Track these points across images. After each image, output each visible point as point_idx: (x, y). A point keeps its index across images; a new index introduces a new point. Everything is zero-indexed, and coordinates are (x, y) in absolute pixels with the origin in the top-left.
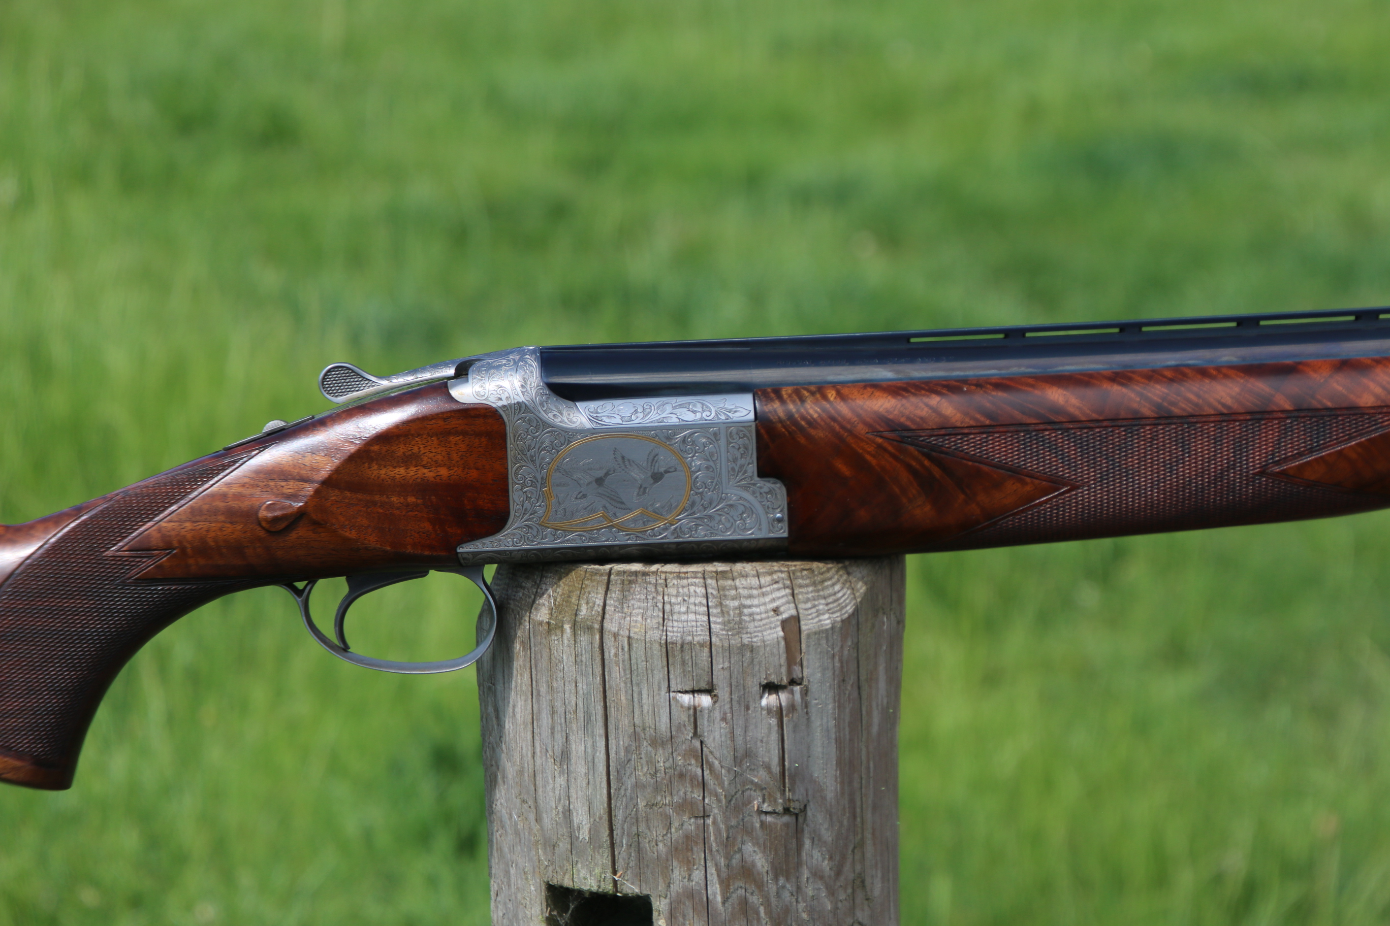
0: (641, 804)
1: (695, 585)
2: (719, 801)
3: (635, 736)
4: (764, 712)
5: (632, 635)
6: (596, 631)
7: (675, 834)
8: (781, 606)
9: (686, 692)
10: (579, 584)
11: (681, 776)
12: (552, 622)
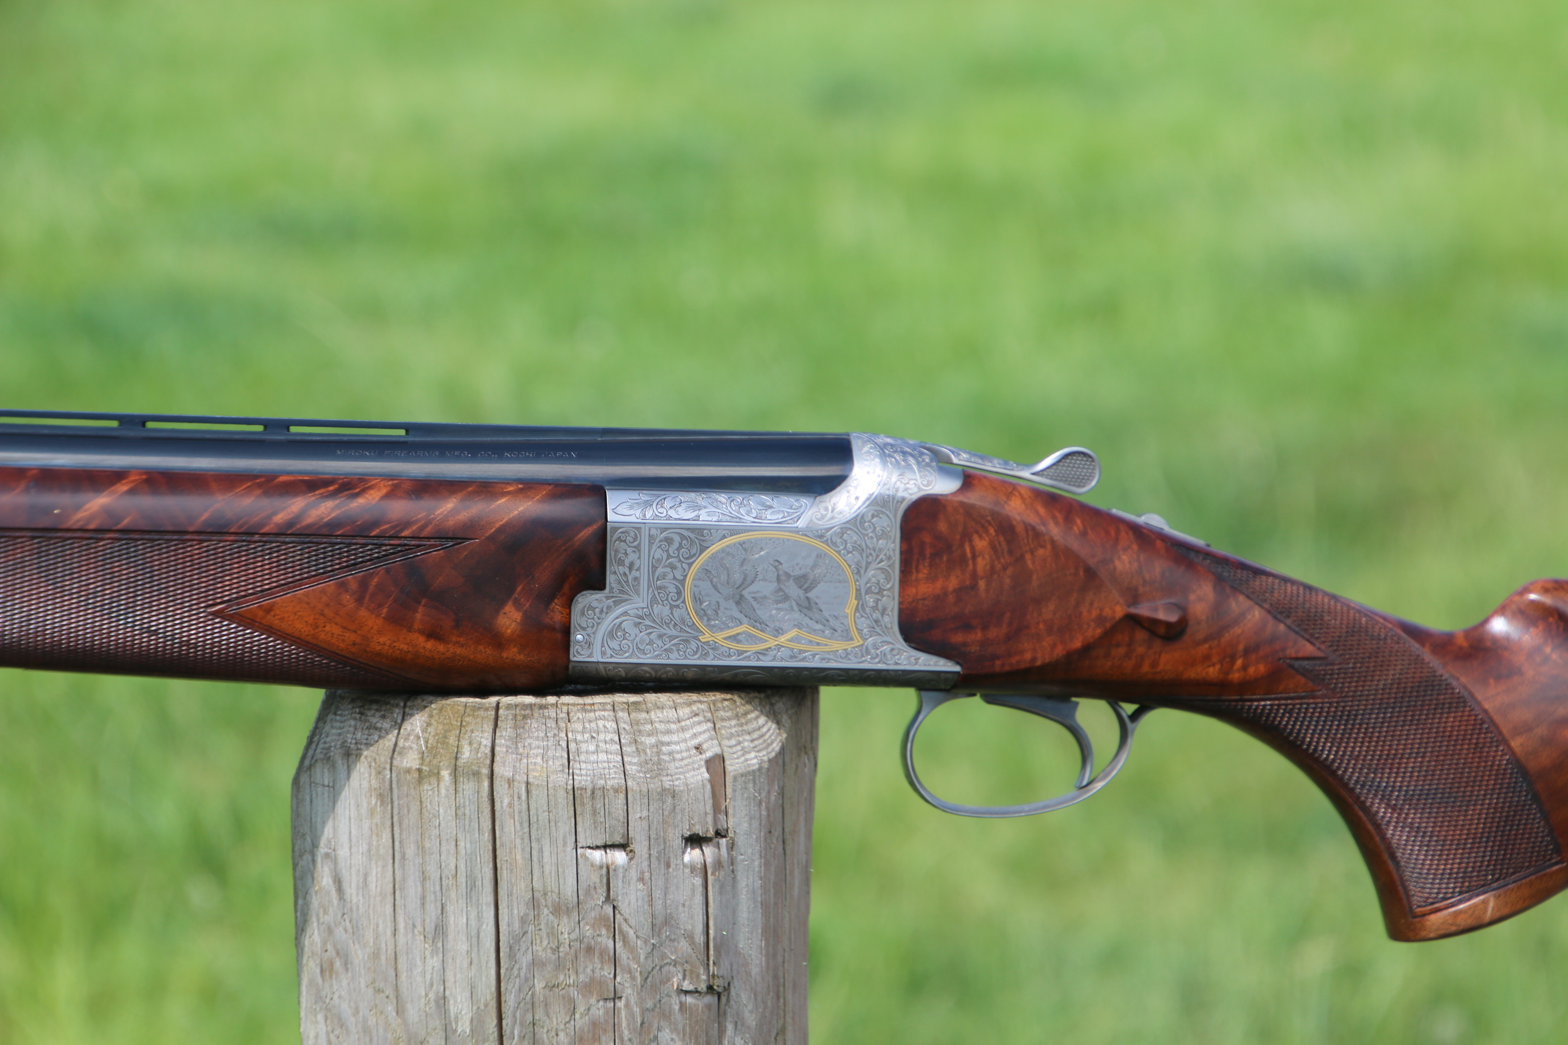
0: (539, 985)
1: (604, 718)
2: (633, 978)
3: (534, 903)
4: (687, 871)
5: (531, 780)
6: (484, 777)
7: (581, 1021)
8: (703, 743)
9: (597, 847)
10: (457, 721)
11: (589, 950)
12: (424, 768)
